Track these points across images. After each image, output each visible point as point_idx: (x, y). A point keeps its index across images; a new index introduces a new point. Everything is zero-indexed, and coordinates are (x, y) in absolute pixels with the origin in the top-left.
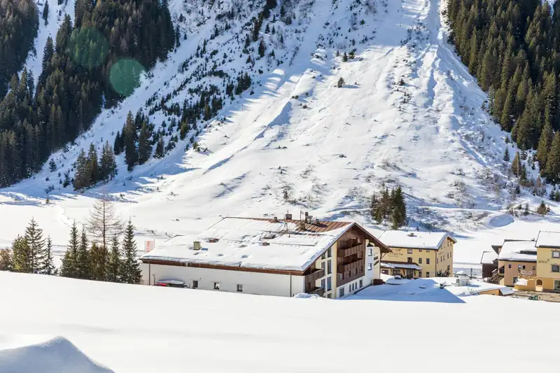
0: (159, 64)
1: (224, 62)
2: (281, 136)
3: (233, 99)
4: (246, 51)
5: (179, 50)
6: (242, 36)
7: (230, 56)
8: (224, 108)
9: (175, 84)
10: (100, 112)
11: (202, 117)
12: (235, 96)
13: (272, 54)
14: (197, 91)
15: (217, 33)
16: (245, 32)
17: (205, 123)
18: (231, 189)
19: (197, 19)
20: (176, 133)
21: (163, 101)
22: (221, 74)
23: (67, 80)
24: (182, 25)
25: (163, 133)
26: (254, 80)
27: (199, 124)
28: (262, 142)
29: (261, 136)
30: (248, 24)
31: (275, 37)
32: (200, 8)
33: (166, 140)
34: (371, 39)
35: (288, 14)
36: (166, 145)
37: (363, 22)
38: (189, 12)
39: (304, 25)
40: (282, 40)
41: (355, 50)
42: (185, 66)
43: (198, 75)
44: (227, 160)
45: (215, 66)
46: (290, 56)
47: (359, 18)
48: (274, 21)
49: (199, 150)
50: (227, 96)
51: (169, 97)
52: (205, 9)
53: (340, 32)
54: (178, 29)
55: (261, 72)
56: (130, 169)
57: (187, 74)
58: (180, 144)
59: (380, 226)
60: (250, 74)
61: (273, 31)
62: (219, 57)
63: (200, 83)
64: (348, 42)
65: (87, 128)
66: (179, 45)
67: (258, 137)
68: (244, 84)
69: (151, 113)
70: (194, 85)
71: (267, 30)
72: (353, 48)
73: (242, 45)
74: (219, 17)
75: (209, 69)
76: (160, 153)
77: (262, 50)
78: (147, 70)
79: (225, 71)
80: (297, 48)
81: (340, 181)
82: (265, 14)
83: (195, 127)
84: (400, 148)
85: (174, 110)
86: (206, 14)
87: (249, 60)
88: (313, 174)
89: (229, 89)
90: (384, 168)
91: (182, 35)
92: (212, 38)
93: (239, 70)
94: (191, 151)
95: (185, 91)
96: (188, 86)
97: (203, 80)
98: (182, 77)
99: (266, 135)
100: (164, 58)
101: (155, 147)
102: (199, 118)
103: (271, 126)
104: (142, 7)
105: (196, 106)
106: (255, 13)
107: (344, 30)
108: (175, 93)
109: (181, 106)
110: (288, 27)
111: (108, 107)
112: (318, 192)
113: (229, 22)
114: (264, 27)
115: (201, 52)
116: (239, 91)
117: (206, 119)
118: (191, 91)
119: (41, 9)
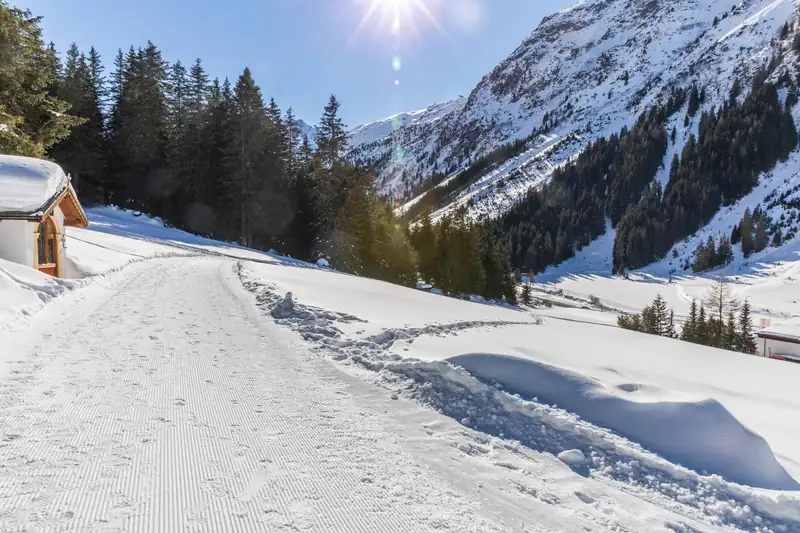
0: (779, 165)
10: (718, 209)
20: (795, 224)
21: (783, 197)
25: (782, 225)
33: (783, 231)
36: (784, 236)
51: (789, 193)
56: (746, 256)
65: (706, 221)
69: (770, 208)
76: (778, 243)
78: (766, 172)
85: (794, 204)
101: (772, 237)
104: (763, 117)
111: (726, 205)
119: (670, 133)
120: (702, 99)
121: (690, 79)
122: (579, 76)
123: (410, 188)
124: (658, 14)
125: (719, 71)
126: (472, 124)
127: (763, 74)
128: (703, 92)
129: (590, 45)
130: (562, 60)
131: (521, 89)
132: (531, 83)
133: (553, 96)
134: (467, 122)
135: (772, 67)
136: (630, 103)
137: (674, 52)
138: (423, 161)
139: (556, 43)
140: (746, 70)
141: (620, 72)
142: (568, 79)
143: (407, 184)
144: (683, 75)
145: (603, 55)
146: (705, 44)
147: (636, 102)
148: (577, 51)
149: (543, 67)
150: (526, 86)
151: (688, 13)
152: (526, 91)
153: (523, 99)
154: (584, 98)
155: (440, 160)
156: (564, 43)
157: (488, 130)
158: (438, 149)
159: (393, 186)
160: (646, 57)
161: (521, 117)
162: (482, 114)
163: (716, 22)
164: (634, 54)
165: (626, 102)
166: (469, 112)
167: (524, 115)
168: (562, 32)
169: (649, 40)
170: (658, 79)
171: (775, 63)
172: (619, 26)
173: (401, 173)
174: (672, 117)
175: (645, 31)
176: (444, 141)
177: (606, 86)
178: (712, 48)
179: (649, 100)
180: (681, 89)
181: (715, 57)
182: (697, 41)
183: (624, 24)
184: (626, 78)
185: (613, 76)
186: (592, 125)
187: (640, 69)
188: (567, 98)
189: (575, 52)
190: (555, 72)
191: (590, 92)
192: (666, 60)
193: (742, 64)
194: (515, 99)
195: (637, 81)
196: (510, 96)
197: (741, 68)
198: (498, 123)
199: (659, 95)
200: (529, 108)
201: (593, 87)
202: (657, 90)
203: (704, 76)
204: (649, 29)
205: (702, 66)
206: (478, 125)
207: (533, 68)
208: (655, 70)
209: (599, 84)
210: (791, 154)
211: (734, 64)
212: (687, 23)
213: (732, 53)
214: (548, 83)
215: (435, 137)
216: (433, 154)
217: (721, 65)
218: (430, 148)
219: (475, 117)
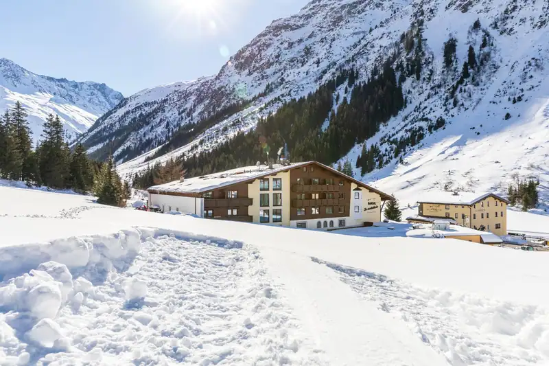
0: (392, 118)
1: (429, 113)
2: (456, 152)
3: (431, 133)
4: (445, 105)
5: (405, 110)
6: (444, 97)
7: (434, 109)
8: (425, 139)
9: (398, 128)
10: (354, 146)
11: (410, 144)
12: (433, 131)
13: (463, 105)
14: (409, 130)
15: (429, 97)
16: (446, 94)
17: (411, 148)
18: (412, 185)
19: (418, 91)
20: (392, 154)
21: (390, 137)
22: (426, 120)
23: (336, 129)
24: (410, 96)
25: (384, 155)
26: (447, 121)
27: (407, 149)
28: (443, 156)
29: (443, 153)
30: (449, 89)
31: (465, 95)
32: (421, 85)
33: (385, 159)
34: (537, 86)
35: (478, 79)
36: (385, 162)
37: (531, 77)
38: (414, 88)
39: (488, 85)
40: (470, 96)
41: (522, 95)
42: (406, 117)
43: (412, 122)
44: (418, 168)
45: (423, 116)
46: (475, 104)
47: (529, 75)
48: (466, 85)
49: (402, 163)
50: (428, 132)
51: (393, 135)
52: (424, 86)
53: (513, 86)
54: (406, 98)
55: (453, 116)
56: (362, 175)
57: (407, 122)
58: (394, 160)
59: (512, 208)
60: (444, 117)
61: (465, 91)
62: (428, 110)
63: (413, 125)
64: (518, 91)
65: (345, 154)
66: (406, 107)
67: (441, 154)
68: (441, 123)
69: (381, 144)
70: (408, 127)
71: (461, 91)
72: (521, 94)
73: (443, 102)
74: (432, 88)
75: (420, 117)
76: (380, 166)
77: (455, 104)
78: (385, 122)
79: (429, 118)
80: (480, 99)
81: (490, 178)
82: (461, 82)
83: (404, 151)
84: (546, 155)
85: (395, 142)
86: (424, 87)
87: (446, 110)
88: (471, 174)
89: (430, 128)
90: (528, 169)
91: (409, 102)
92: (426, 100)
93: (438, 116)
94: (399, 165)
95: (403, 131)
96: (405, 128)
97: (415, 124)
98: (403, 124)
99: (446, 152)
100: (395, 114)
101: (377, 163)
102: (408, 145)
103: (451, 147)
104: (385, 88)
105: (408, 138)
106: (455, 83)
107: (517, 84)
108: (397, 133)
109: (399, 140)
110: (476, 88)
111: (358, 143)
112: (471, 185)
113: (437, 90)
114: (459, 89)
115: (417, 109)
116: (436, 128)
117: (412, 146)
118: (406, 131)
119: (335, 97)
120: (357, 77)
121: (351, 64)
122: (292, 61)
123: (170, 134)
124: (340, 24)
125: (368, 60)
126: (219, 89)
127: (389, 62)
128: (357, 72)
129: (300, 41)
130: (282, 49)
131: (254, 67)
132: (261, 63)
133: (275, 73)
134: (216, 88)
135: (394, 58)
136: (317, 78)
137: (348, 48)
138: (183, 115)
139: (279, 37)
140: (382, 59)
141: (315, 59)
142: (285, 62)
143: (169, 131)
144: (348, 61)
145: (306, 47)
146: (363, 42)
147: (321, 78)
148: (292, 43)
149: (270, 53)
150: (257, 65)
151: (358, 25)
152: (257, 69)
153: (255, 74)
154: (292, 74)
155: (195, 114)
156: (284, 38)
157: (230, 94)
158: (195, 106)
159: (159, 132)
160: (331, 50)
161: (253, 86)
162: (227, 82)
163: (371, 30)
164: (325, 47)
165: (315, 77)
166: (218, 81)
167: (255, 84)
168: (283, 31)
169: (334, 40)
170: (335, 64)
171: (396, 56)
172: (320, 30)
173: (166, 122)
174: (339, 88)
175: (332, 33)
176: (200, 100)
177: (306, 67)
178: (366, 45)
179: (328, 77)
180: (346, 70)
181: (366, 51)
182: (360, 41)
183: (323, 29)
184: (318, 62)
185: (311, 61)
186: (292, 91)
187: (327, 58)
188: (282, 74)
189: (291, 45)
190: (278, 57)
191: (297, 71)
192: (343, 53)
193: (380, 56)
194: (250, 74)
195: (323, 65)
196: (247, 71)
197: (379, 58)
198: (237, 89)
199: (334, 74)
200: (259, 80)
201: (298, 67)
202: (333, 70)
203: (360, 61)
204: (334, 32)
205: (359, 56)
206: (223, 89)
207: (263, 53)
208: (335, 58)
209: (303, 65)
210: (400, 112)
211: (376, 55)
212: (357, 31)
213: (376, 49)
214: (272, 64)
215: (193, 98)
216: (191, 110)
217: (369, 56)
218: (188, 106)
219: (222, 84)
